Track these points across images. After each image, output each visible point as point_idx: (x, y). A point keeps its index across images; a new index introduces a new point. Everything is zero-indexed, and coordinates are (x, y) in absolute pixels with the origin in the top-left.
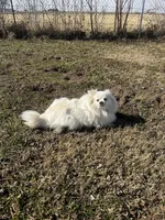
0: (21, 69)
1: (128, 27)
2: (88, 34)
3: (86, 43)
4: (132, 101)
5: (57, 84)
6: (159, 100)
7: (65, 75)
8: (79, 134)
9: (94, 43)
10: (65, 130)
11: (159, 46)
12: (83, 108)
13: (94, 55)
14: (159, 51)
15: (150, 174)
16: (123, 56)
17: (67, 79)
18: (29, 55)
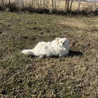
0: (16, 28)
1: (72, 8)
2: (51, 11)
3: (49, 15)
4: (76, 45)
5: (37, 36)
6: (89, 45)
7: (41, 31)
8: (51, 59)
9: (54, 16)
10: (45, 57)
11: (89, 19)
12: (54, 47)
13: (55, 22)
14: (89, 21)
15: (86, 75)
16: (70, 23)
17: (42, 33)
18: (19, 20)
